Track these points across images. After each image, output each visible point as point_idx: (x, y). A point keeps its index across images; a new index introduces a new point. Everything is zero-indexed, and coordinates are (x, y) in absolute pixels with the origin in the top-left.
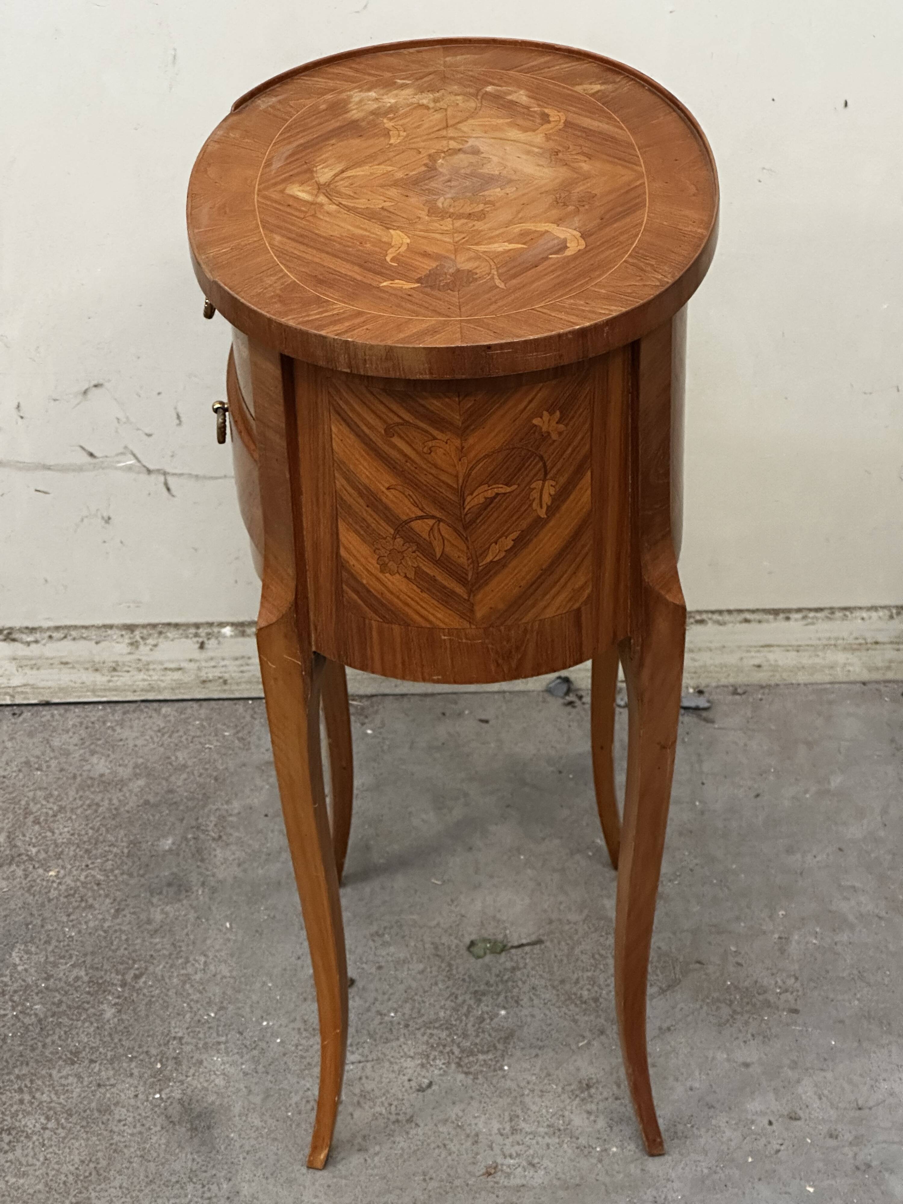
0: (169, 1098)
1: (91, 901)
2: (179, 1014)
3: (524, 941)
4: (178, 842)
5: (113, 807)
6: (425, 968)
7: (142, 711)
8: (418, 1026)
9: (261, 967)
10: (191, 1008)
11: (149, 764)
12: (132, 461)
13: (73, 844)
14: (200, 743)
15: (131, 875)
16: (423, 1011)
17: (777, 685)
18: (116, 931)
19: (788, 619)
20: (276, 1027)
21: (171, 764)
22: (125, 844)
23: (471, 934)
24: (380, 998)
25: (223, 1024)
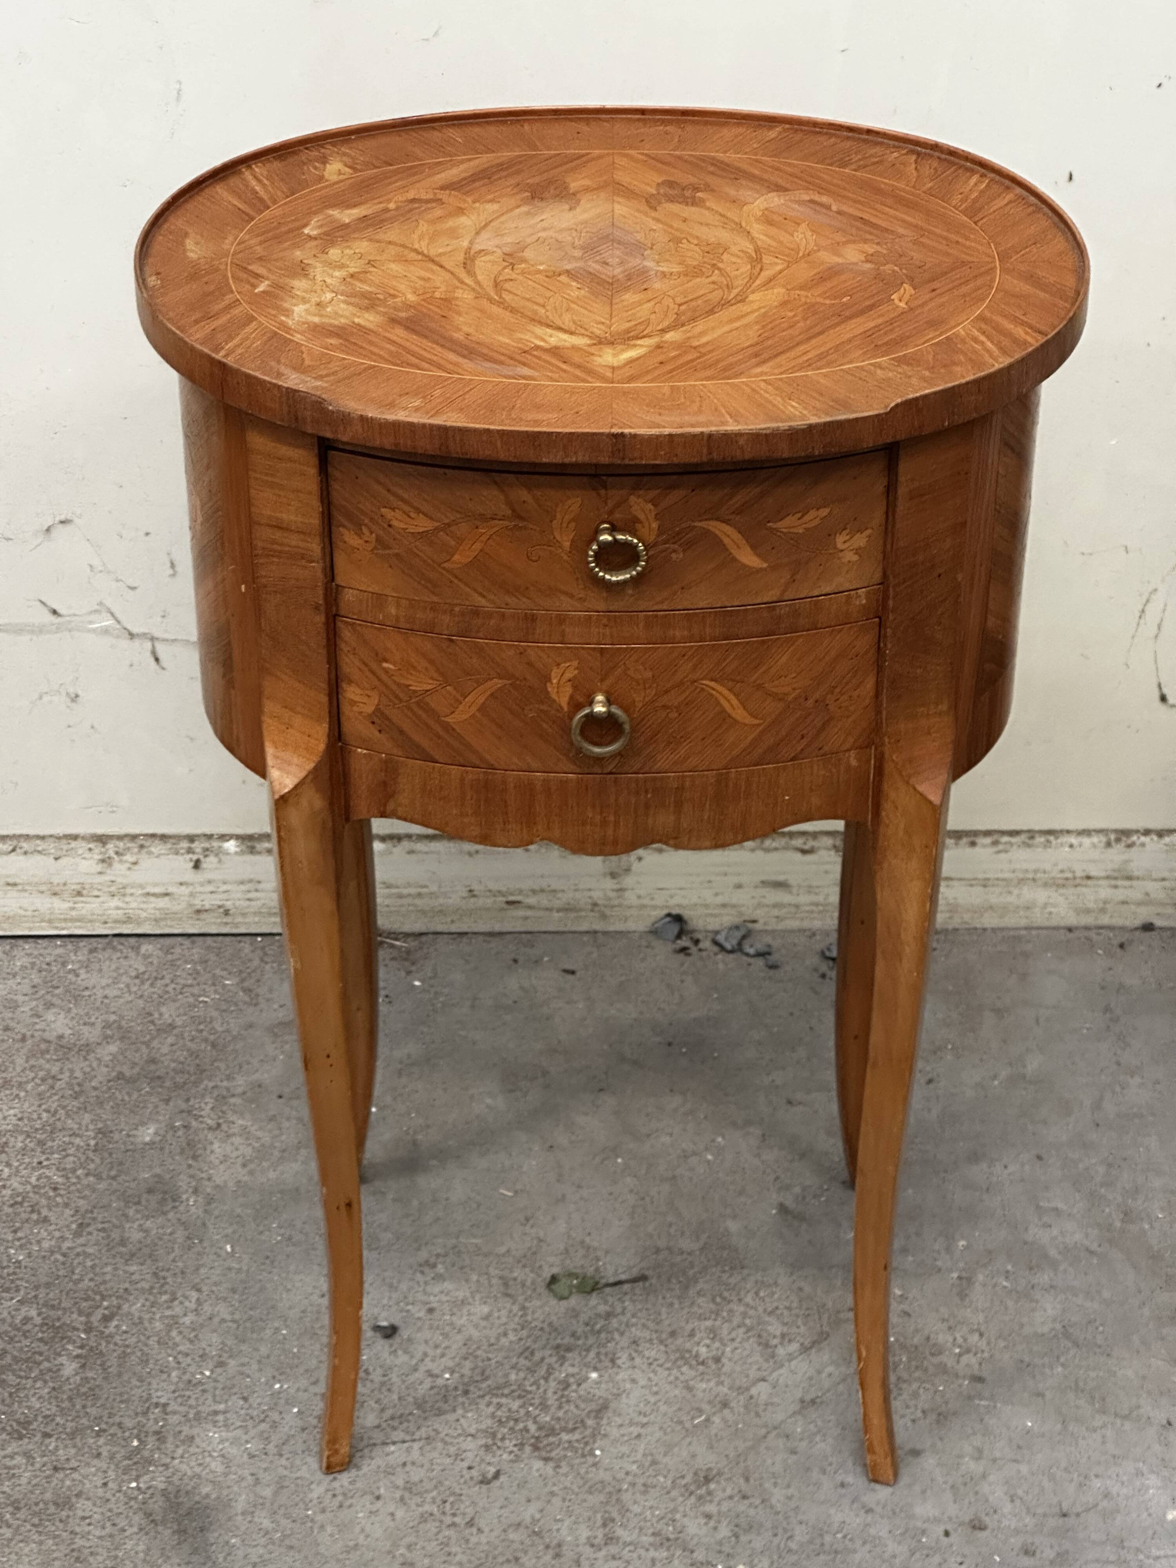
0: (149, 1488)
1: (45, 1212)
2: (162, 1372)
3: (623, 1277)
4: (162, 1132)
5: (75, 1081)
6: (492, 1311)
7: (114, 948)
8: (481, 1393)
9: (273, 1307)
10: (179, 1363)
11: (123, 1023)
12: (109, 622)
13: (22, 1132)
14: (193, 995)
15: (99, 1177)
16: (487, 1373)
17: (956, 930)
18: (78, 1255)
19: (973, 844)
20: (292, 1391)
21: (152, 1022)
22: (92, 1134)
23: (551, 1266)
24: (431, 1352)
25: (220, 1386)
